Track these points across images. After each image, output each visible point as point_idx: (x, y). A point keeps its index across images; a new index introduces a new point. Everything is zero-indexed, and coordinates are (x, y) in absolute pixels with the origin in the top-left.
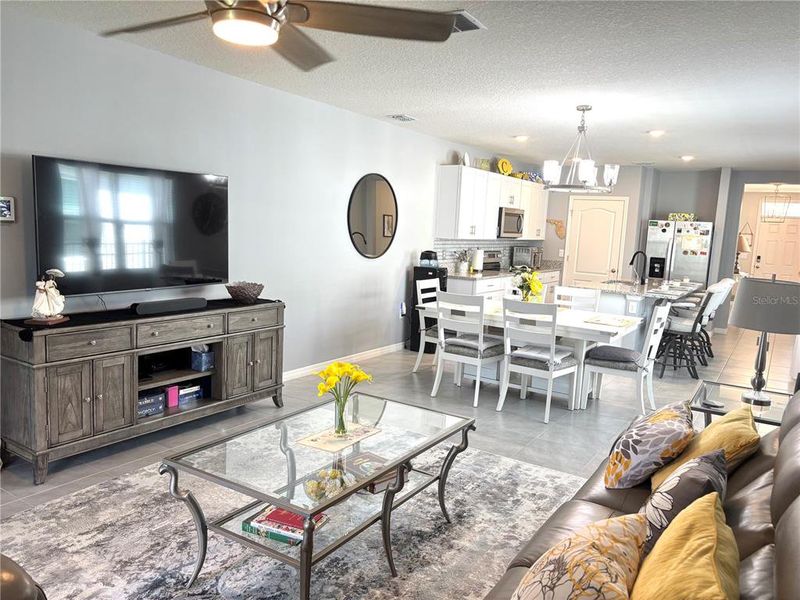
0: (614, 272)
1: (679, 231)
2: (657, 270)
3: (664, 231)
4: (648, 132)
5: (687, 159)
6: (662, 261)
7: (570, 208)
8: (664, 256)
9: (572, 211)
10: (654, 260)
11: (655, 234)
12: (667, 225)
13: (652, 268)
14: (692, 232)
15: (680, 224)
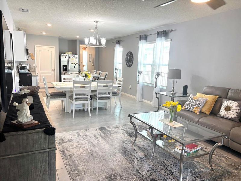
0: (53, 70)
1: (70, 57)
2: (65, 69)
3: (66, 57)
4: (90, 30)
5: (78, 37)
6: (66, 66)
7: (35, 49)
8: (66, 65)
9: (36, 50)
10: (64, 66)
11: (63, 59)
12: (66, 55)
13: (63, 68)
14: (73, 58)
15: (70, 55)
